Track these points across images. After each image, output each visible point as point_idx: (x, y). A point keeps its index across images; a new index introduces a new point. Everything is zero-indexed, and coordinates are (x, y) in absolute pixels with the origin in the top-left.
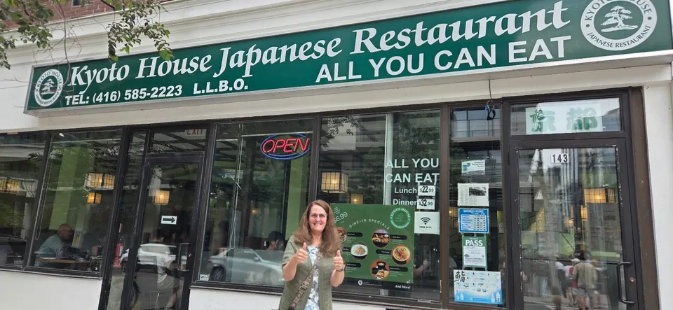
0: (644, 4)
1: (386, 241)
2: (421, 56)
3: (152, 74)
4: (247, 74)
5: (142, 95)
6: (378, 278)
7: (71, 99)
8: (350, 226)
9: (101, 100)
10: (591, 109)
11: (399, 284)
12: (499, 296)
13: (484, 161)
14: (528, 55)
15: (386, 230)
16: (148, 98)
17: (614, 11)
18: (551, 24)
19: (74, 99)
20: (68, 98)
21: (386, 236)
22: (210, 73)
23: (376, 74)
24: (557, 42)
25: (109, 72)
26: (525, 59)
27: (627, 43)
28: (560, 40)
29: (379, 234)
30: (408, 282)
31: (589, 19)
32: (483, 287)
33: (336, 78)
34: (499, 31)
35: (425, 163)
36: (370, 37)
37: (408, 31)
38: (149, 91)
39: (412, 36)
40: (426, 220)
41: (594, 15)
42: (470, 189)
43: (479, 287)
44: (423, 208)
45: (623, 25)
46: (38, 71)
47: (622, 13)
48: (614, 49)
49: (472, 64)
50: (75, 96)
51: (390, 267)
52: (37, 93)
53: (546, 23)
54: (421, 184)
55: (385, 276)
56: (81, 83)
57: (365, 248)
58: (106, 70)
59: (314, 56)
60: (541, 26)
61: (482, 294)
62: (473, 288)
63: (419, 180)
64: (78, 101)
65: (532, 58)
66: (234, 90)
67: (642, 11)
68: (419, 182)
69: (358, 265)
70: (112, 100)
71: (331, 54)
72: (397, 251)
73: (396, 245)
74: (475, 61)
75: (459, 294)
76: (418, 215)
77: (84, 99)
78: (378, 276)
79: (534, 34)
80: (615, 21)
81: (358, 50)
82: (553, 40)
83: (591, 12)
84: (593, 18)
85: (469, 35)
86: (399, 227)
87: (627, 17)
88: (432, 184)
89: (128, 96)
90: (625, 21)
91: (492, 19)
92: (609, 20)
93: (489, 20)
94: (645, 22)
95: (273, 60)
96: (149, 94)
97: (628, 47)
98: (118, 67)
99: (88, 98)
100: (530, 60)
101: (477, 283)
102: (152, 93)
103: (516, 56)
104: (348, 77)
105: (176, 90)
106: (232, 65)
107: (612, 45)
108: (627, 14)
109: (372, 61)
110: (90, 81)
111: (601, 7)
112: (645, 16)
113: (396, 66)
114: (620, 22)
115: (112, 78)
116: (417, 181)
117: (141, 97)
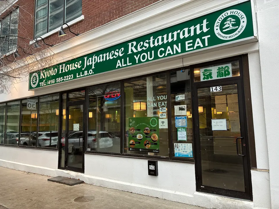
0: (241, 15)
1: (149, 132)
2: (153, 52)
3: (64, 71)
4: (93, 67)
5: (61, 80)
6: (147, 148)
7: (41, 84)
8: (136, 127)
9: (49, 83)
10: (227, 67)
11: (154, 150)
12: (191, 154)
13: (184, 95)
14: (193, 46)
15: (149, 128)
16: (63, 81)
17: (228, 20)
18: (202, 30)
19: (42, 84)
20: (40, 83)
21: (149, 130)
22: (81, 68)
23: (137, 62)
24: (205, 39)
25: (51, 72)
26: (192, 49)
27: (233, 36)
28: (206, 38)
29: (146, 130)
30: (157, 149)
31: (217, 26)
32: (186, 150)
33: (123, 65)
34: (182, 37)
35: (162, 98)
36: (134, 46)
37: (147, 41)
38: (63, 78)
39: (149, 43)
40: (163, 122)
41: (219, 24)
42: (179, 107)
43: (184, 150)
44: (162, 117)
45: (232, 27)
46: (31, 74)
47: (231, 21)
48: (228, 39)
49: (172, 53)
50: (42, 83)
51: (151, 143)
52: (32, 83)
53: (200, 30)
54: (161, 107)
55: (149, 147)
56: (44, 77)
57: (142, 135)
58: (50, 71)
59: (115, 57)
60: (198, 32)
61: (185, 153)
62: (182, 151)
63: (160, 105)
64: (43, 84)
65: (195, 48)
66: (89, 75)
67: (240, 18)
68: (160, 106)
69: (139, 143)
70: (53, 83)
71: (121, 55)
72: (153, 136)
73: (152, 134)
74: (173, 52)
75: (176, 154)
76: (160, 120)
77: (45, 84)
78: (147, 147)
79: (196, 36)
80: (229, 26)
81: (130, 52)
82: (203, 38)
83: (218, 23)
84: (219, 26)
85: (170, 40)
86: (153, 126)
87: (234, 23)
88: (165, 107)
89: (57, 81)
90: (233, 25)
91: (179, 31)
92: (226, 25)
93: (177, 32)
94: (242, 24)
95: (101, 60)
96: (63, 79)
97: (234, 37)
98: (53, 69)
99: (46, 83)
100: (194, 48)
101: (183, 149)
102: (64, 78)
103: (189, 47)
104: (127, 65)
105: (71, 77)
106: (88, 64)
107: (227, 37)
108: (233, 21)
109: (135, 56)
110: (46, 76)
111: (222, 19)
112: (241, 21)
113: (144, 57)
114: (231, 26)
115: (52, 75)
116: (159, 106)
117: (61, 81)
